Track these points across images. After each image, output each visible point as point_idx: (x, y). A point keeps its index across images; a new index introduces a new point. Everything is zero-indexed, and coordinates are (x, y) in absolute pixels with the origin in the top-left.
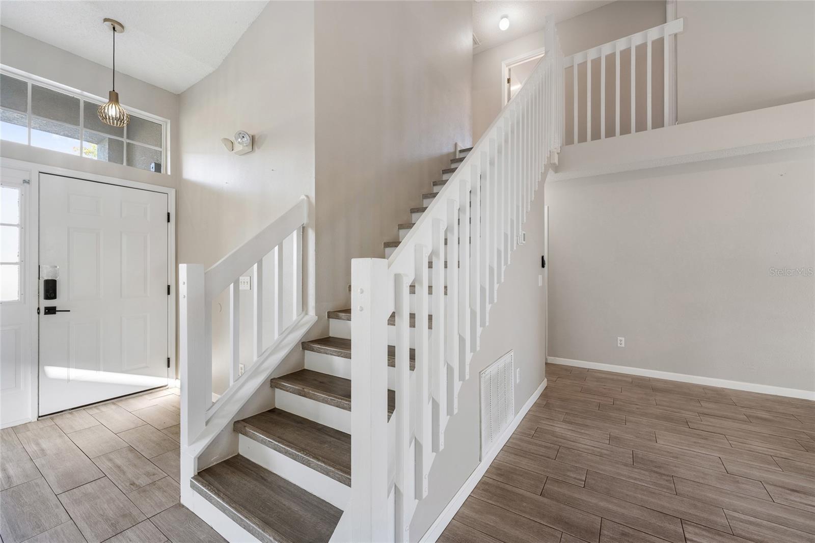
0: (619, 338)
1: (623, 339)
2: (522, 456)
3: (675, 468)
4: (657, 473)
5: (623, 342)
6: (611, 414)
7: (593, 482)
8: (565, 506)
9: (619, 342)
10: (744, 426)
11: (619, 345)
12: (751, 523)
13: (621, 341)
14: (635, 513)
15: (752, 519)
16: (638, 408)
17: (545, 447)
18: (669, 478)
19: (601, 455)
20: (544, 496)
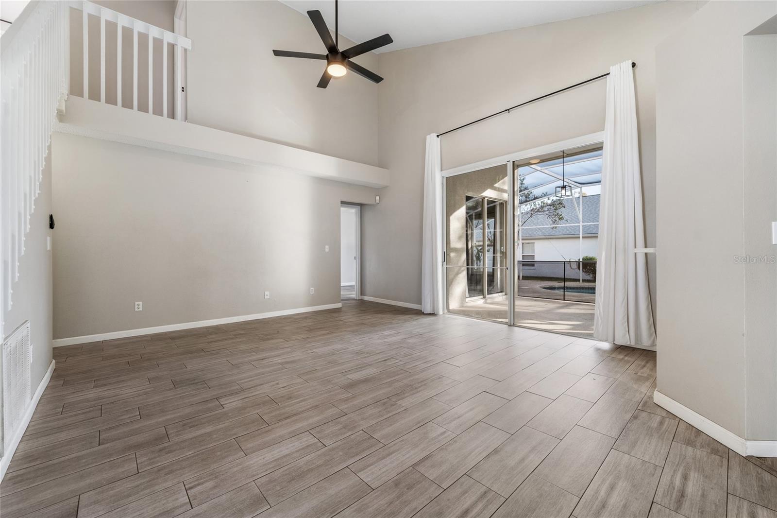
0: (136, 303)
1: (141, 303)
2: (57, 433)
3: (204, 377)
4: (193, 384)
5: (141, 307)
6: (143, 365)
7: (148, 411)
8: (129, 438)
9: (136, 307)
10: (234, 341)
11: (136, 310)
12: (249, 381)
13: (138, 305)
14: (188, 410)
15: (250, 379)
16: (164, 354)
17: (83, 413)
18: (202, 383)
19: (146, 393)
20: (103, 444)
